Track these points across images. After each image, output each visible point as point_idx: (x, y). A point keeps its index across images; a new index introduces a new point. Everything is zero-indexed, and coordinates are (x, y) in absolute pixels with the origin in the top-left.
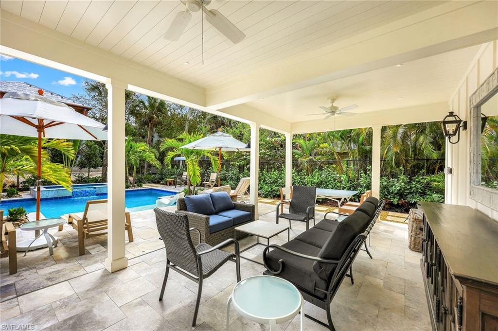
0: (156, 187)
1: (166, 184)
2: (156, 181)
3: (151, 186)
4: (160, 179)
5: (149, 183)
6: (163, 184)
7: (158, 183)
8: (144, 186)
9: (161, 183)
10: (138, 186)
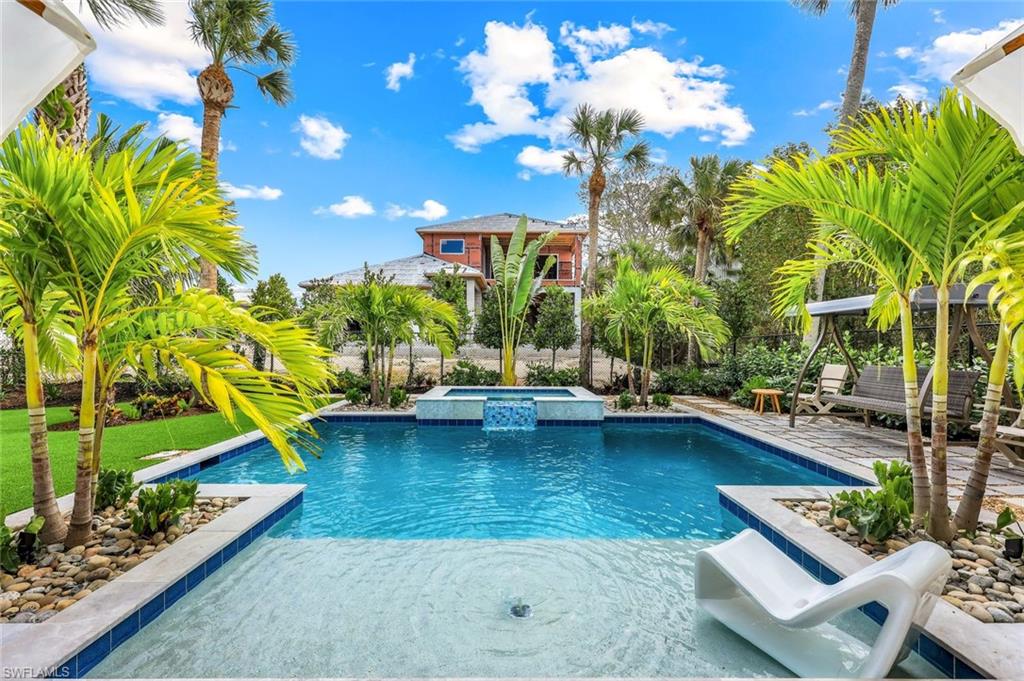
0: (713, 411)
1: (750, 402)
2: (716, 389)
3: (698, 407)
4: (729, 384)
5: (693, 393)
6: (738, 403)
7: (723, 395)
8: (675, 405)
9: (733, 398)
10: (657, 402)
